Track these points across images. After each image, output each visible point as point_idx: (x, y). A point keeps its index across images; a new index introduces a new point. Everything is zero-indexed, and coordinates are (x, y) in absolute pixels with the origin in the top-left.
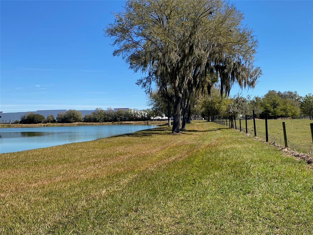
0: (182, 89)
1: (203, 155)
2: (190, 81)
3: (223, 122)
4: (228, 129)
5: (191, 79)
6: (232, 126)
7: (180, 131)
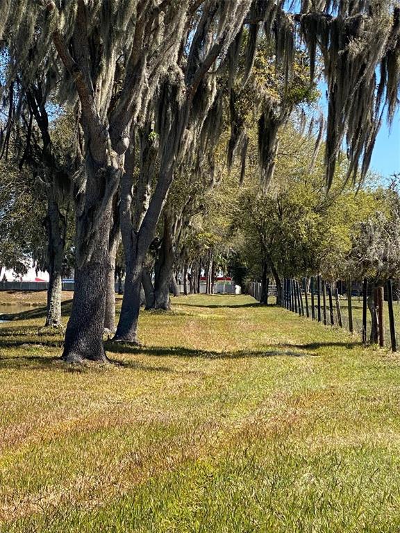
0: (128, 129)
1: (211, 479)
2: (167, 91)
3: (335, 312)
4: (356, 350)
5: (173, 77)
6: (376, 336)
7: (106, 349)
